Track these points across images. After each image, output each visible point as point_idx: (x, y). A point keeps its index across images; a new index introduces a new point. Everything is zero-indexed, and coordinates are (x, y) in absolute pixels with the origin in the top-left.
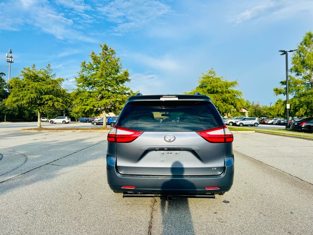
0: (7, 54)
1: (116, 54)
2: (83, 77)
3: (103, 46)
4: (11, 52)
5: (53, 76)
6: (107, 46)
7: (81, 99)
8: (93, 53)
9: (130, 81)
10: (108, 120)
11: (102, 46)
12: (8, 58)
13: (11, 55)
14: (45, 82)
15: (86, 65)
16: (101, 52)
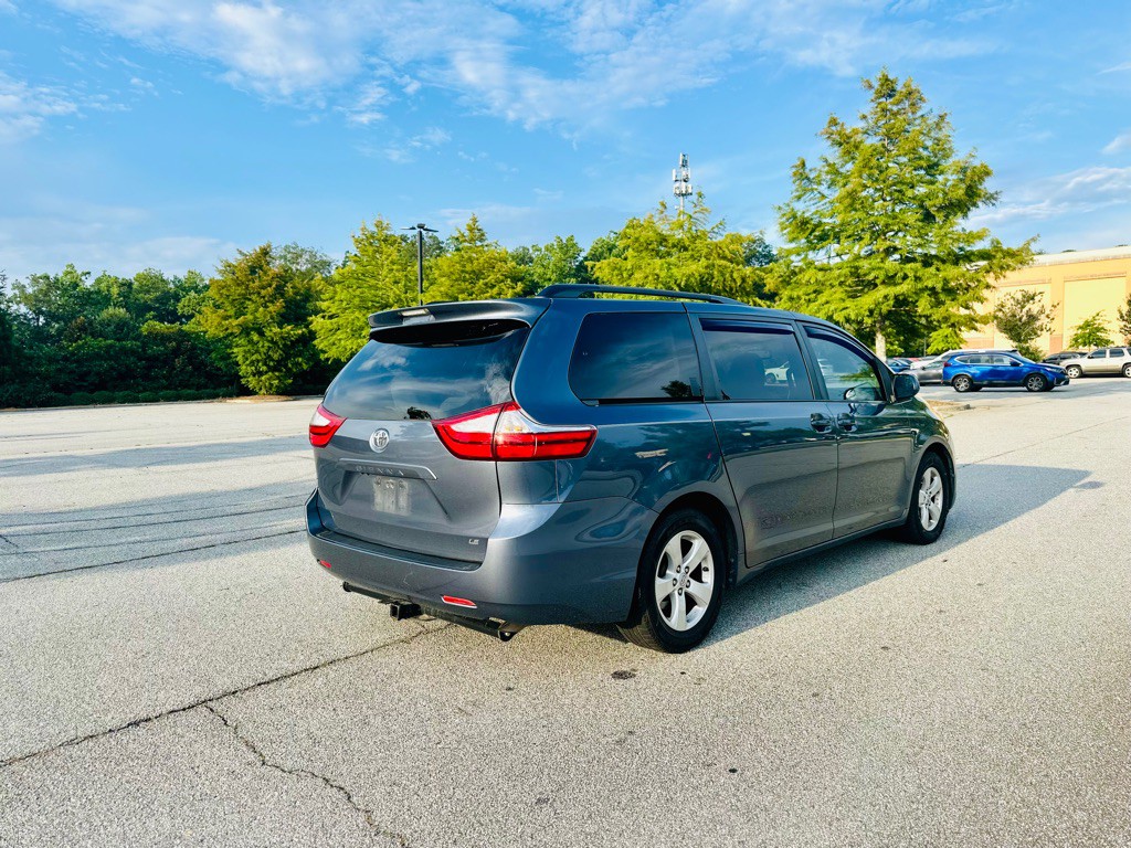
0: (674, 171)
1: (924, 101)
2: (795, 217)
3: (876, 85)
4: (684, 165)
5: (716, 230)
6: (890, 77)
7: (791, 299)
8: (834, 122)
9: (995, 199)
10: (946, 365)
11: (871, 87)
12: (677, 184)
13: (684, 172)
14: (687, 254)
15: (807, 171)
16: (868, 108)
